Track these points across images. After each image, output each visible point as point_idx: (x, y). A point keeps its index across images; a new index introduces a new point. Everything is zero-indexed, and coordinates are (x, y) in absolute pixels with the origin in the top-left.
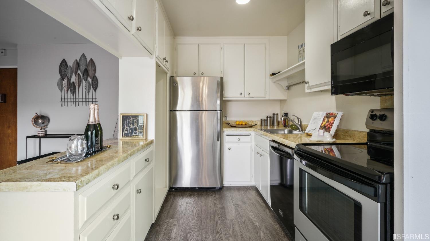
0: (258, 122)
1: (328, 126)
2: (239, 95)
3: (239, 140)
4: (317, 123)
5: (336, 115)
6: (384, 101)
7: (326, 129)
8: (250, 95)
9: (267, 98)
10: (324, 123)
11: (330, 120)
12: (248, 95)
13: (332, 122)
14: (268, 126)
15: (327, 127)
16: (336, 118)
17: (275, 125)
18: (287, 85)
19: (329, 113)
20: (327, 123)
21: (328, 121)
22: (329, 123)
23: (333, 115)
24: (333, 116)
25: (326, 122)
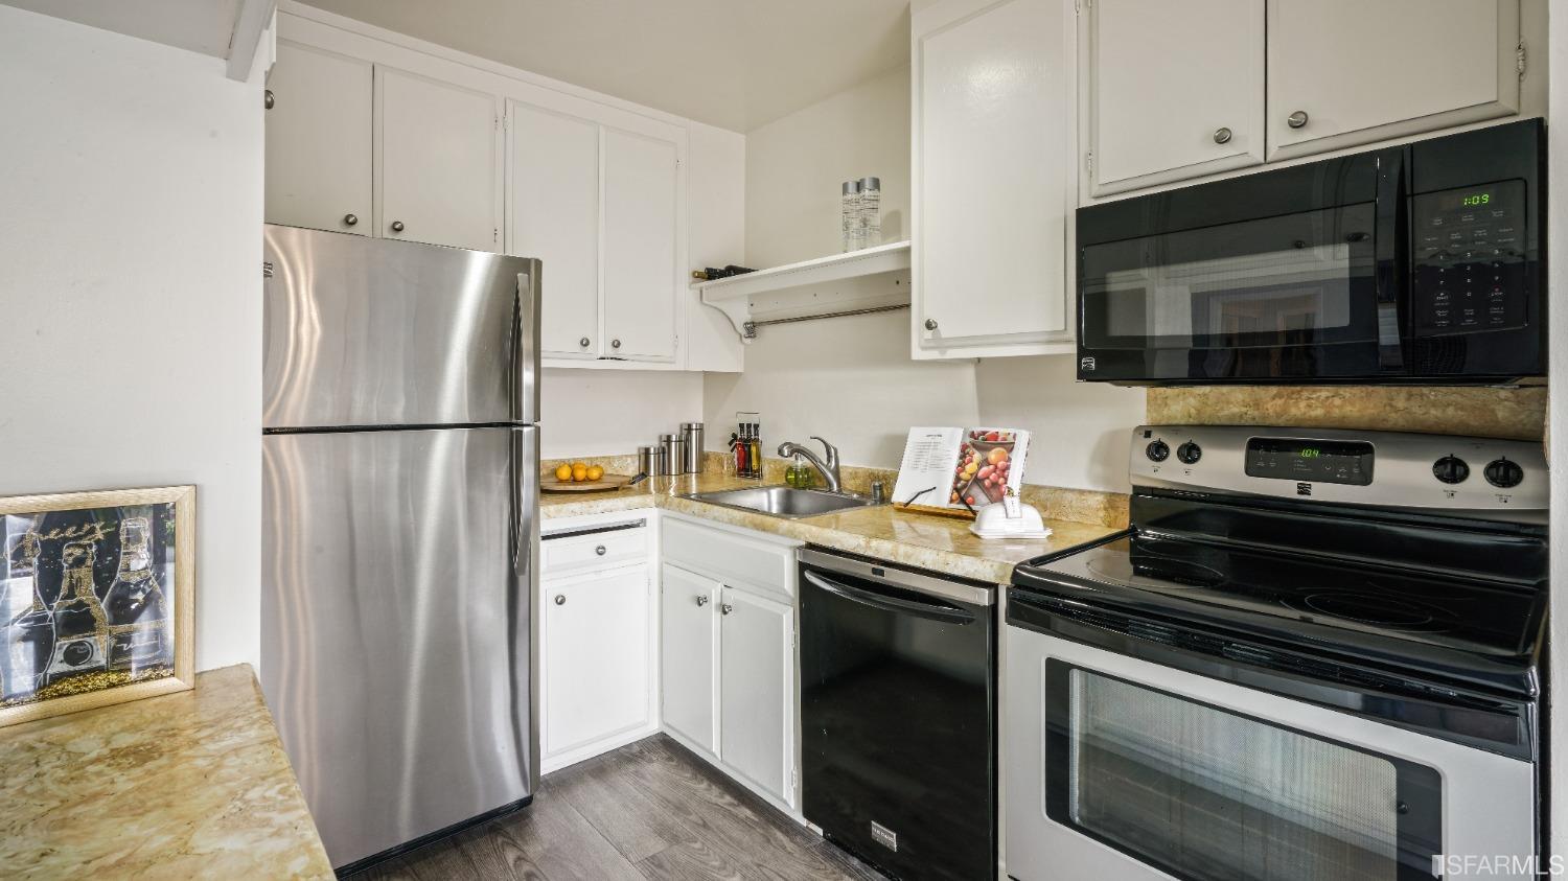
0: (629, 460)
1: (991, 477)
2: (577, 347)
3: (601, 551)
4: (937, 465)
5: (1010, 439)
6: (1159, 402)
7: (987, 488)
8: (621, 352)
9: (680, 367)
10: (971, 468)
11: (993, 455)
12: (611, 352)
13: (1001, 464)
14: (670, 474)
15: (987, 482)
16: (1012, 449)
17: (694, 471)
18: (748, 318)
19: (980, 435)
20: (985, 469)
21: (986, 462)
22: (992, 467)
23: (999, 441)
24: (1001, 445)
25: (980, 466)
